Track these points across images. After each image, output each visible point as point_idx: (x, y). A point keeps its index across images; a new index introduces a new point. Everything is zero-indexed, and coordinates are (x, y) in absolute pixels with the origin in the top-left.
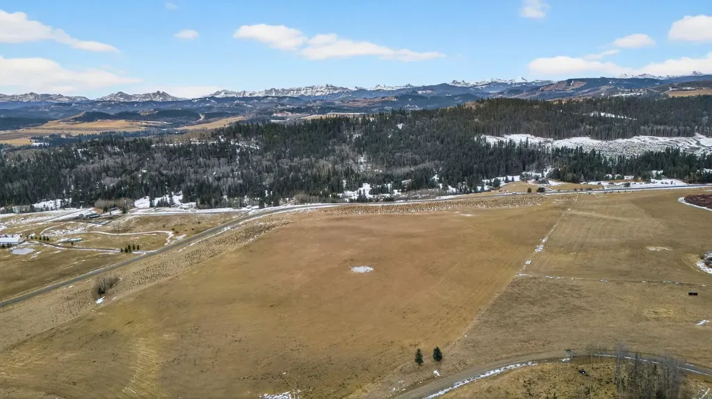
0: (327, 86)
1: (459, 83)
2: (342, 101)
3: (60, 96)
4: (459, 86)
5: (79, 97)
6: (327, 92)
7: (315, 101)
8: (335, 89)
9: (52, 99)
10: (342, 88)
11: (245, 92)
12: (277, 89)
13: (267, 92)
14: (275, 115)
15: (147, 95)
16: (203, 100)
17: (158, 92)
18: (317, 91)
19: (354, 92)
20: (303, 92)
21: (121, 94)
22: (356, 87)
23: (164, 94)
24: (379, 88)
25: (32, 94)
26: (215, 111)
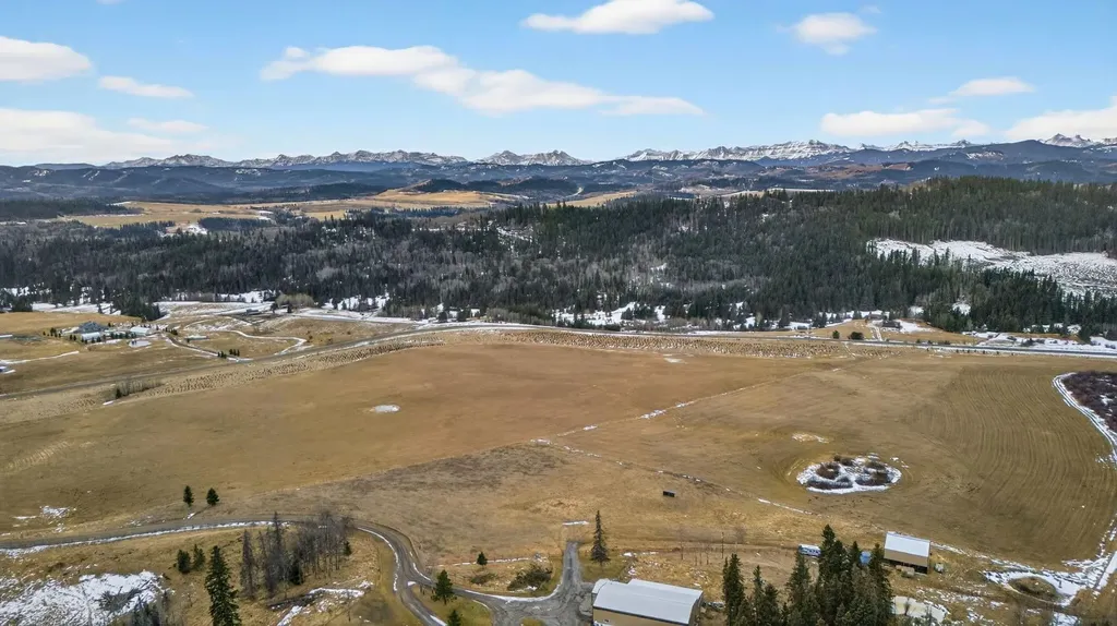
0: (811, 143)
1: (1069, 140)
2: (820, 169)
3: (434, 156)
4: (1068, 145)
5: (455, 158)
6: (807, 153)
7: (775, 168)
8: (825, 147)
9: (422, 159)
10: (837, 147)
11: (677, 153)
12: (728, 148)
13: (711, 152)
14: (682, 190)
15: (540, 156)
16: (609, 165)
17: (555, 153)
18: (794, 152)
19: (854, 154)
20: (768, 153)
21: (508, 154)
22: (864, 145)
23: (563, 155)
24: (905, 146)
25: (400, 152)
26: (613, 181)
